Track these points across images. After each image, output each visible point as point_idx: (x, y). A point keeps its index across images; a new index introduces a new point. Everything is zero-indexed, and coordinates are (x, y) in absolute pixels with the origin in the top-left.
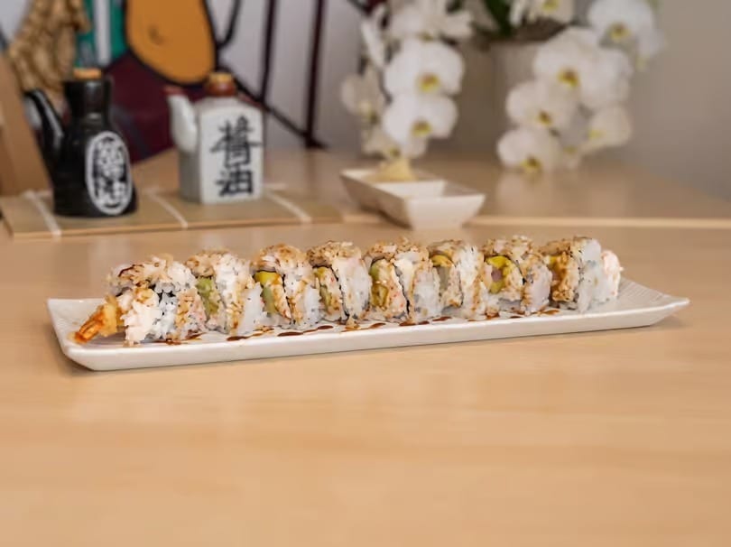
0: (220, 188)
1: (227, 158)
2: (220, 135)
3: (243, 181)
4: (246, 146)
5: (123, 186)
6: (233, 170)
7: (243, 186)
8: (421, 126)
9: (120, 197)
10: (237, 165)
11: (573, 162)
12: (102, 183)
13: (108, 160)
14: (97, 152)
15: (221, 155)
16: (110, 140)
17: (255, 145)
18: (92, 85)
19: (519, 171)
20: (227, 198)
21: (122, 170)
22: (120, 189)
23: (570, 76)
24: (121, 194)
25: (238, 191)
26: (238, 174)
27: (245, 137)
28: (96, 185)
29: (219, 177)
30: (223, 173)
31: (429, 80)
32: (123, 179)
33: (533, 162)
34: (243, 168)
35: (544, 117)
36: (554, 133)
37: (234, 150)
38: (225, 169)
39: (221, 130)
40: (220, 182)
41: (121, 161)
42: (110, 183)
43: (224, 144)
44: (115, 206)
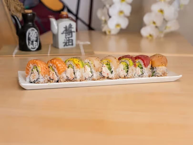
0: (64, 44)
1: (66, 36)
2: (64, 29)
3: (70, 42)
4: (71, 32)
5: (36, 43)
6: (68, 39)
7: (70, 44)
8: (118, 25)
9: (35, 46)
10: (69, 38)
11: (162, 35)
12: (30, 42)
13: (32, 36)
14: (29, 33)
15: (64, 35)
16: (33, 30)
17: (74, 32)
18: (29, 15)
19: (147, 38)
20: (66, 47)
21: (36, 38)
22: (35, 44)
23: (161, 11)
24: (36, 45)
25: (69, 45)
26: (69, 40)
27: (71, 30)
28: (29, 43)
29: (64, 41)
30: (65, 40)
31: (121, 12)
32: (37, 41)
33: (150, 35)
34: (70, 38)
35: (154, 23)
36: (156, 27)
37: (68, 33)
38: (65, 39)
39: (64, 28)
40: (64, 43)
41: (36, 36)
42: (32, 42)
43: (65, 32)
44: (34, 48)
